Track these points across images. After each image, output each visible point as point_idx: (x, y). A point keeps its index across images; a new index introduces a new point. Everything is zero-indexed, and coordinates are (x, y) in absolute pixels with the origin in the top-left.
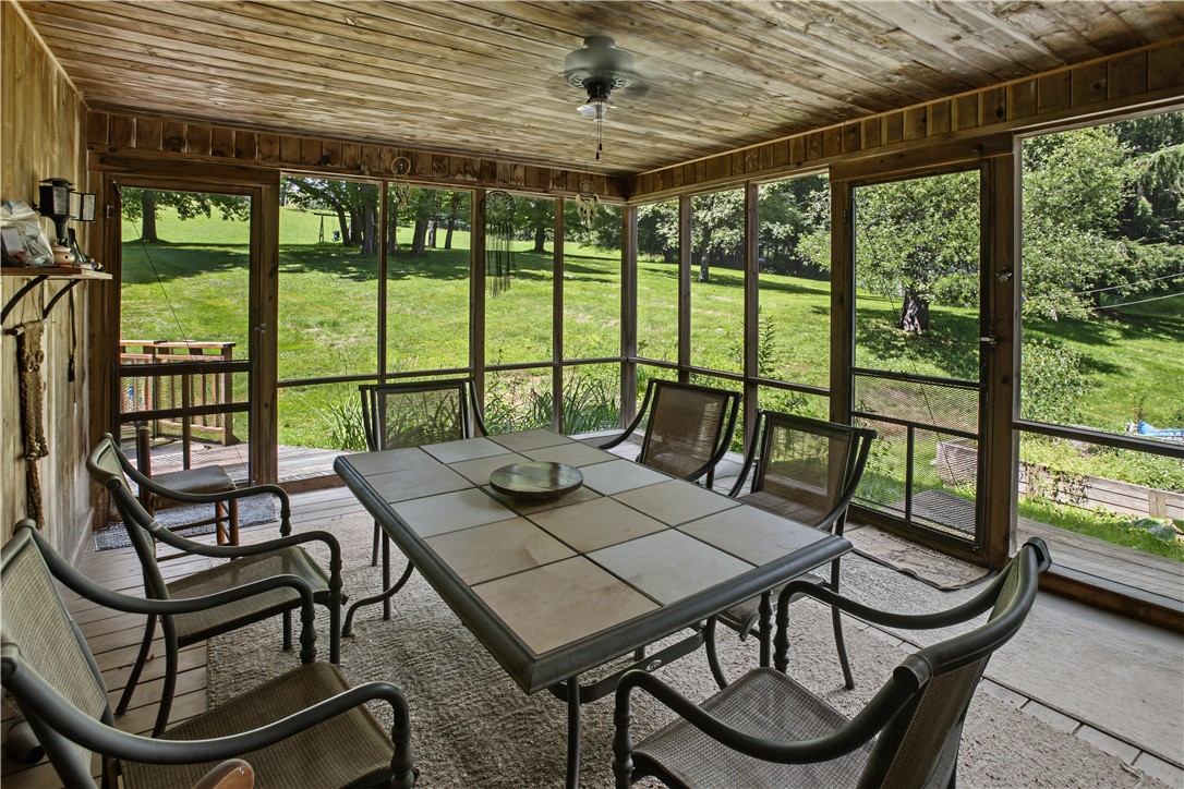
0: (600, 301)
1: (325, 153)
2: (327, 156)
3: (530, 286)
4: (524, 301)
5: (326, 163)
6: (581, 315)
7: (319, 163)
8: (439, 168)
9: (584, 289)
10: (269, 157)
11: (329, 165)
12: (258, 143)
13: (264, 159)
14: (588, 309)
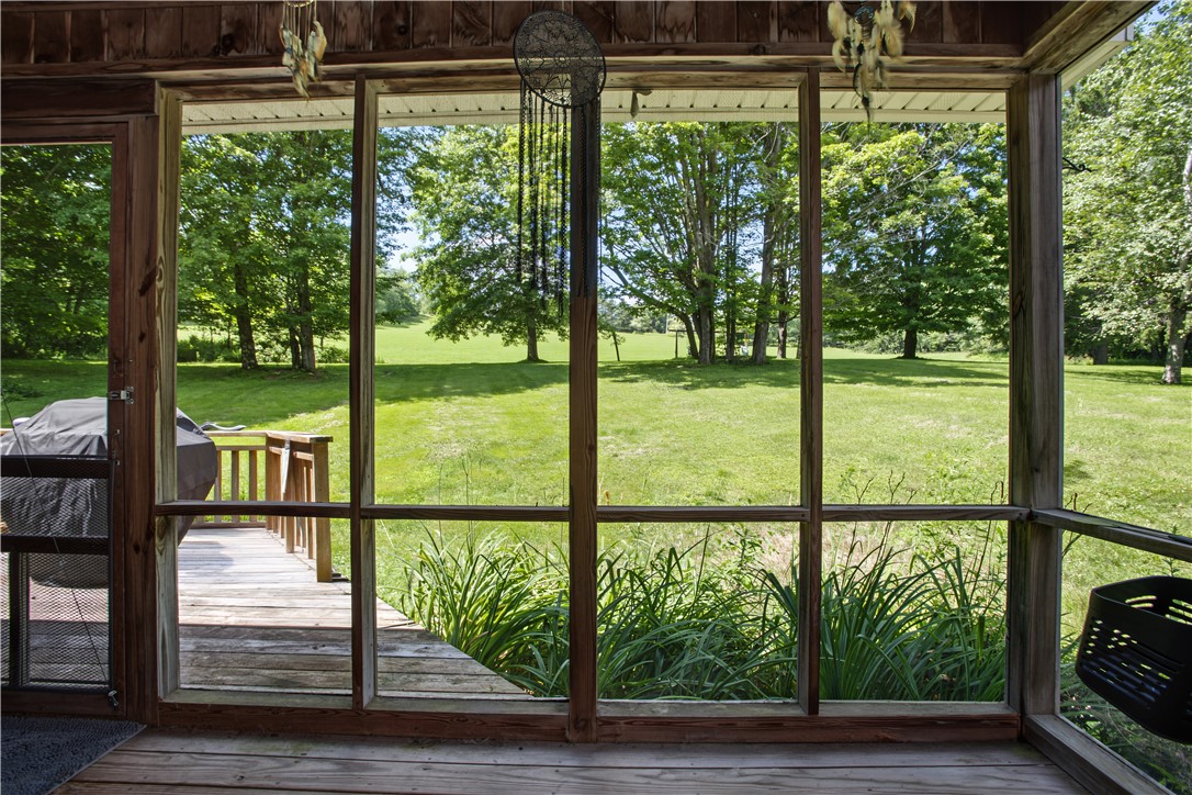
0: (986, 408)
1: (225, 30)
2: (229, 36)
3: (885, 392)
4: (873, 410)
5: (227, 49)
6: (953, 427)
7: (215, 52)
8: (469, 25)
9: (962, 394)
10: (126, 53)
11: (233, 53)
12: (108, 30)
13: (117, 58)
14: (966, 420)
